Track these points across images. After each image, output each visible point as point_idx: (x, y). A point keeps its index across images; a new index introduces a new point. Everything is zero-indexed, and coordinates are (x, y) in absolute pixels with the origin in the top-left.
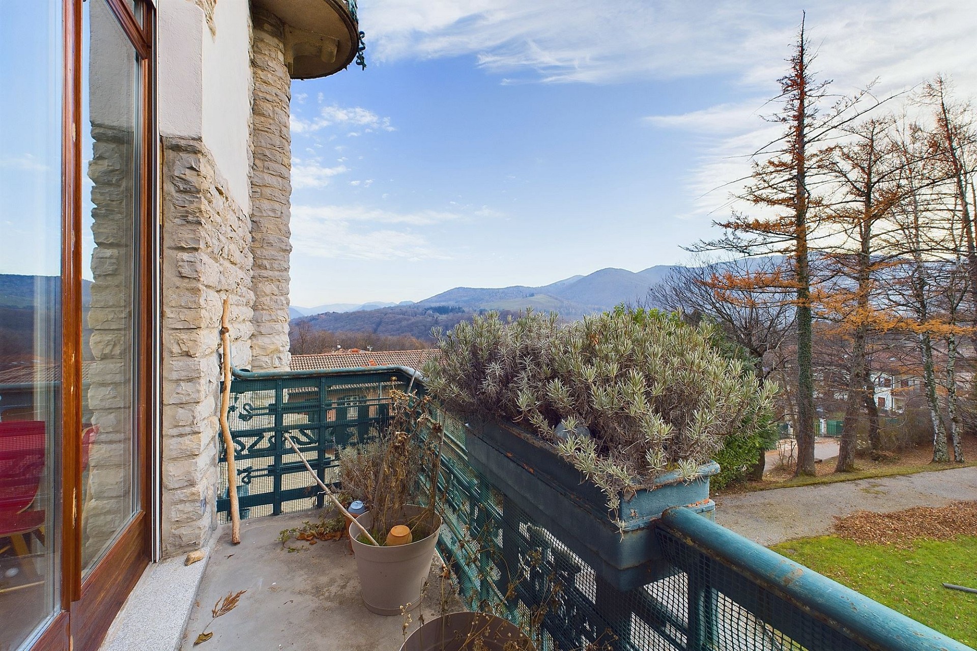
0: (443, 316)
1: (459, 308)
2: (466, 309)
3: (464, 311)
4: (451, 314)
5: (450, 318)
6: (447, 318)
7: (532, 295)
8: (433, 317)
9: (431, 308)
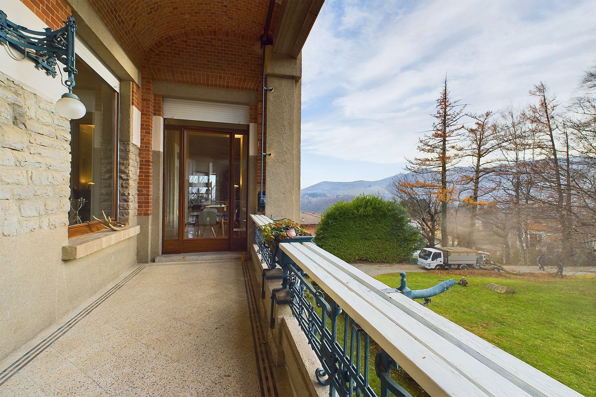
0: (314, 199)
1: (324, 194)
2: (328, 195)
3: (327, 196)
4: (319, 197)
5: (318, 200)
6: (316, 200)
7: (370, 186)
8: (308, 199)
9: (307, 194)
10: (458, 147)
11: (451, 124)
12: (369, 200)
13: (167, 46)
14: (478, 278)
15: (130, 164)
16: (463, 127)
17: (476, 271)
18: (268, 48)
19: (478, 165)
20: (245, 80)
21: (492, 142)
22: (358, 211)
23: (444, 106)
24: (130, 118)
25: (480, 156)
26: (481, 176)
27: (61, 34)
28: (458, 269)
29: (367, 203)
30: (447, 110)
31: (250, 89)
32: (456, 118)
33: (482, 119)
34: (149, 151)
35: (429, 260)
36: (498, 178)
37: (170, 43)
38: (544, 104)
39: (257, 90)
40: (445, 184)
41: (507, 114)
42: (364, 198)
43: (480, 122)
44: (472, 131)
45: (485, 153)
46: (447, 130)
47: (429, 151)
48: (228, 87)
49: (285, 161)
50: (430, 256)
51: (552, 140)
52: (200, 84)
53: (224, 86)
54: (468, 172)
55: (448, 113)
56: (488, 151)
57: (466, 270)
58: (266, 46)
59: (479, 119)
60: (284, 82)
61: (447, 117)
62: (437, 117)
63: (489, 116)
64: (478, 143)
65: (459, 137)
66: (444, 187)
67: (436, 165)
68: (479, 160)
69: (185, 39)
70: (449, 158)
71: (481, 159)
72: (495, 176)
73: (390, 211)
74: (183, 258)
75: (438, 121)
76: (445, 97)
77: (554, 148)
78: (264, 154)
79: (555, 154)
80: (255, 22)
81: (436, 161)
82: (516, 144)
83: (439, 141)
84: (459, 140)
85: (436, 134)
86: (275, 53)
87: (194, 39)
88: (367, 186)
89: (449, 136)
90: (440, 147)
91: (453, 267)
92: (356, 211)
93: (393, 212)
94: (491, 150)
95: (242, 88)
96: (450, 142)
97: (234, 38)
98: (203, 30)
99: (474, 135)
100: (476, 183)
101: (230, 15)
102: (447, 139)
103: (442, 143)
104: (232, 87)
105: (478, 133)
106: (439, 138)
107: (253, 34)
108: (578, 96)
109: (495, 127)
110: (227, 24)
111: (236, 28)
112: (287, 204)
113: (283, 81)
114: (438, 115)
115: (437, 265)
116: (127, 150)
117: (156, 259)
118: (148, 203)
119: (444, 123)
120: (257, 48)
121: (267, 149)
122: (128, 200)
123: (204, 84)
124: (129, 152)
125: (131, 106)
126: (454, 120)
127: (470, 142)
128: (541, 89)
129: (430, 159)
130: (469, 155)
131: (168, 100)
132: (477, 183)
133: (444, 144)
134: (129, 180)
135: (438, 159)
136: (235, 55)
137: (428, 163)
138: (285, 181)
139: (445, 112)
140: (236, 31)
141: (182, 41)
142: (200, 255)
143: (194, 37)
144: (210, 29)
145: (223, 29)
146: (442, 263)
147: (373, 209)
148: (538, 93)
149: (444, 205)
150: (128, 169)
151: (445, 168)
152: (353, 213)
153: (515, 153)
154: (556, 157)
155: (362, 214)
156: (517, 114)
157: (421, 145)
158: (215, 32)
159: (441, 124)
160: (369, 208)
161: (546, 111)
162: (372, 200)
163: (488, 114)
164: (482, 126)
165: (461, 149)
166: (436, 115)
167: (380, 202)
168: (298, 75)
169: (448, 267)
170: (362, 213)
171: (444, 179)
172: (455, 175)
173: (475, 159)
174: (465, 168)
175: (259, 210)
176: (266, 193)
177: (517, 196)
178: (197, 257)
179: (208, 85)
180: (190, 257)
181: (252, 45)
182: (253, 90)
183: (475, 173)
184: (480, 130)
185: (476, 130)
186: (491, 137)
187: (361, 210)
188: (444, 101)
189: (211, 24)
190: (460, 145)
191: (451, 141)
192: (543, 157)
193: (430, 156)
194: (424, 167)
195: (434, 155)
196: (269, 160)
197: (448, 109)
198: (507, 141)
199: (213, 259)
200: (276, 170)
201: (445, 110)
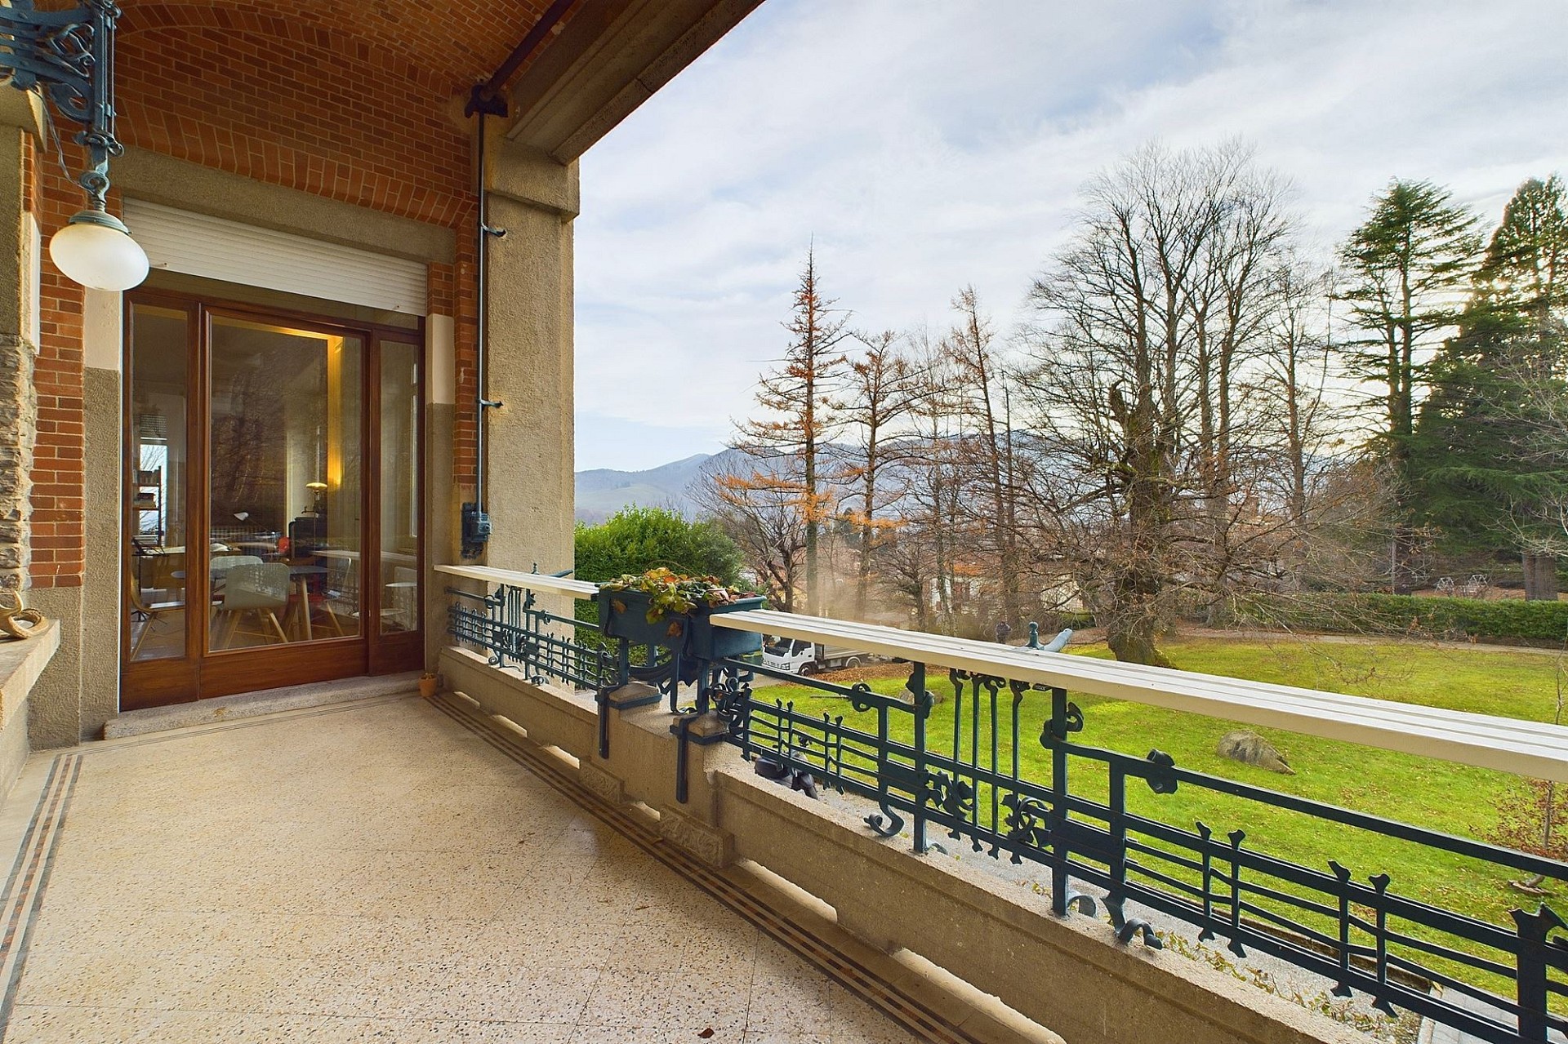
7: (627, 485)
10: (834, 402)
11: (823, 351)
12: (648, 521)
13: (148, 34)
14: (879, 681)
15: (21, 411)
16: (844, 359)
17: (874, 667)
18: (493, 123)
19: (873, 443)
20: (420, 194)
21: (896, 395)
22: (623, 550)
23: (808, 307)
24: (19, 255)
25: (875, 425)
26: (877, 467)
27: (74, 29)
28: (842, 668)
29: (644, 528)
30: (814, 318)
31: (434, 221)
32: (834, 338)
33: (878, 346)
34: (77, 367)
35: (788, 655)
36: (906, 471)
37: (160, 28)
38: (974, 329)
39: (454, 226)
40: (813, 483)
41: (918, 339)
42: (637, 517)
43: (874, 352)
44: (859, 368)
45: (884, 417)
46: (816, 360)
47: (779, 406)
48: (365, 203)
49: (538, 425)
50: (788, 647)
51: (987, 401)
52: (272, 178)
53: (353, 199)
54: (854, 456)
55: (817, 325)
56: (888, 414)
57: (856, 668)
58: (486, 115)
59: (872, 344)
60: (534, 220)
61: (815, 333)
62: (795, 330)
63: (890, 341)
64: (872, 394)
65: (835, 380)
66: (811, 490)
67: (796, 439)
68: (874, 433)
69: (217, 29)
70: (819, 424)
71: (877, 429)
72: (900, 467)
73: (699, 546)
74: (218, 712)
75: (798, 339)
76: (811, 287)
77: (989, 415)
78: (484, 402)
79: (991, 427)
80: (465, 49)
81: (795, 429)
82: (933, 403)
83: (800, 385)
84: (838, 387)
85: (792, 368)
86: (512, 140)
87: (247, 38)
88: (620, 485)
89: (820, 376)
90: (803, 399)
91: (832, 665)
92: (617, 551)
93: (709, 550)
94: (894, 412)
95: (411, 215)
96: (820, 389)
97: (384, 70)
98: (282, 18)
99: (864, 379)
100: (869, 482)
101: (390, 8)
102: (815, 382)
103: (805, 390)
104: (377, 206)
105: (872, 375)
106: (798, 379)
107: (447, 73)
108: (1022, 322)
109: (901, 366)
110: (372, 27)
111: (398, 44)
112: (544, 536)
113: (529, 215)
114: (797, 327)
115: (803, 666)
116: (9, 364)
117: (107, 729)
118: (77, 542)
119: (809, 343)
120: (455, 112)
121: (491, 391)
122: (13, 535)
123: (287, 183)
124: (17, 369)
125: (23, 214)
126: (829, 341)
127: (857, 393)
128: (970, 299)
129: (782, 425)
130: (856, 420)
131: (135, 206)
132: (871, 481)
133: (810, 393)
134: (17, 465)
135: (798, 426)
136: (389, 117)
137: (778, 432)
138: (539, 475)
139: (811, 323)
140: (394, 51)
141: (207, 33)
142: (276, 697)
143: (251, 33)
144: (308, 24)
145: (353, 35)
146: (812, 659)
147: (660, 543)
148: (964, 306)
149: (812, 528)
150: (14, 430)
151: (813, 446)
152: (609, 556)
153: (930, 419)
154: (992, 432)
155: (634, 556)
156: (934, 343)
157: (763, 390)
158: (323, 38)
159: (802, 348)
160: (651, 542)
161: (977, 342)
162: (658, 520)
163: (887, 338)
164: (876, 359)
165: (841, 407)
166: (793, 326)
167: (677, 525)
168: (570, 208)
169: (824, 667)
170: (633, 553)
171: (811, 472)
172: (831, 464)
173: (867, 429)
174: (850, 447)
175: (465, 553)
176: (490, 507)
177: (937, 509)
178: (268, 703)
179: (300, 186)
180: (243, 707)
181: (438, 99)
182: (444, 223)
183: (867, 459)
184: (875, 368)
185: (866, 368)
186: (894, 386)
187: (632, 547)
188: (808, 297)
189: (317, 11)
190: (837, 397)
191: (822, 386)
192: (974, 431)
193: (781, 417)
194: (769, 443)
195: (792, 416)
196: (496, 419)
197: (816, 315)
198: (920, 396)
199: (322, 702)
200: (514, 447)
201: (811, 317)
